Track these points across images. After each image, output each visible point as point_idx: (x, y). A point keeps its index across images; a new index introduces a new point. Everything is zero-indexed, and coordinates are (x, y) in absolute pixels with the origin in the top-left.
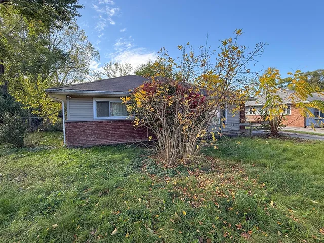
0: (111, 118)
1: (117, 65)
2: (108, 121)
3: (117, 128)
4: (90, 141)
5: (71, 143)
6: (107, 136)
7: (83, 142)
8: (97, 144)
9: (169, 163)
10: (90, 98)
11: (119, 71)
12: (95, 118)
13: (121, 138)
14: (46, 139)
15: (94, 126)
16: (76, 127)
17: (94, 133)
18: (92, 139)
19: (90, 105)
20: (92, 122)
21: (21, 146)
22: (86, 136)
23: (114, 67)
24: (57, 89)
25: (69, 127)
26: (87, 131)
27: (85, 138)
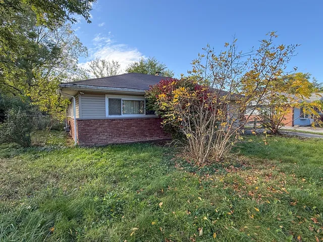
0: (123, 116)
1: (103, 62)
2: (120, 119)
3: (129, 126)
4: (102, 139)
5: (83, 142)
6: (119, 135)
7: (96, 140)
8: (109, 142)
9: (202, 160)
10: (102, 94)
11: (105, 68)
12: (107, 116)
13: (132, 137)
14: (52, 139)
15: (106, 124)
16: (88, 125)
17: (107, 132)
18: (105, 138)
19: (101, 102)
20: (104, 120)
21: (28, 146)
22: (98, 135)
23: (100, 64)
24: (72, 85)
25: (81, 125)
26: (100, 130)
27: (98, 136)
